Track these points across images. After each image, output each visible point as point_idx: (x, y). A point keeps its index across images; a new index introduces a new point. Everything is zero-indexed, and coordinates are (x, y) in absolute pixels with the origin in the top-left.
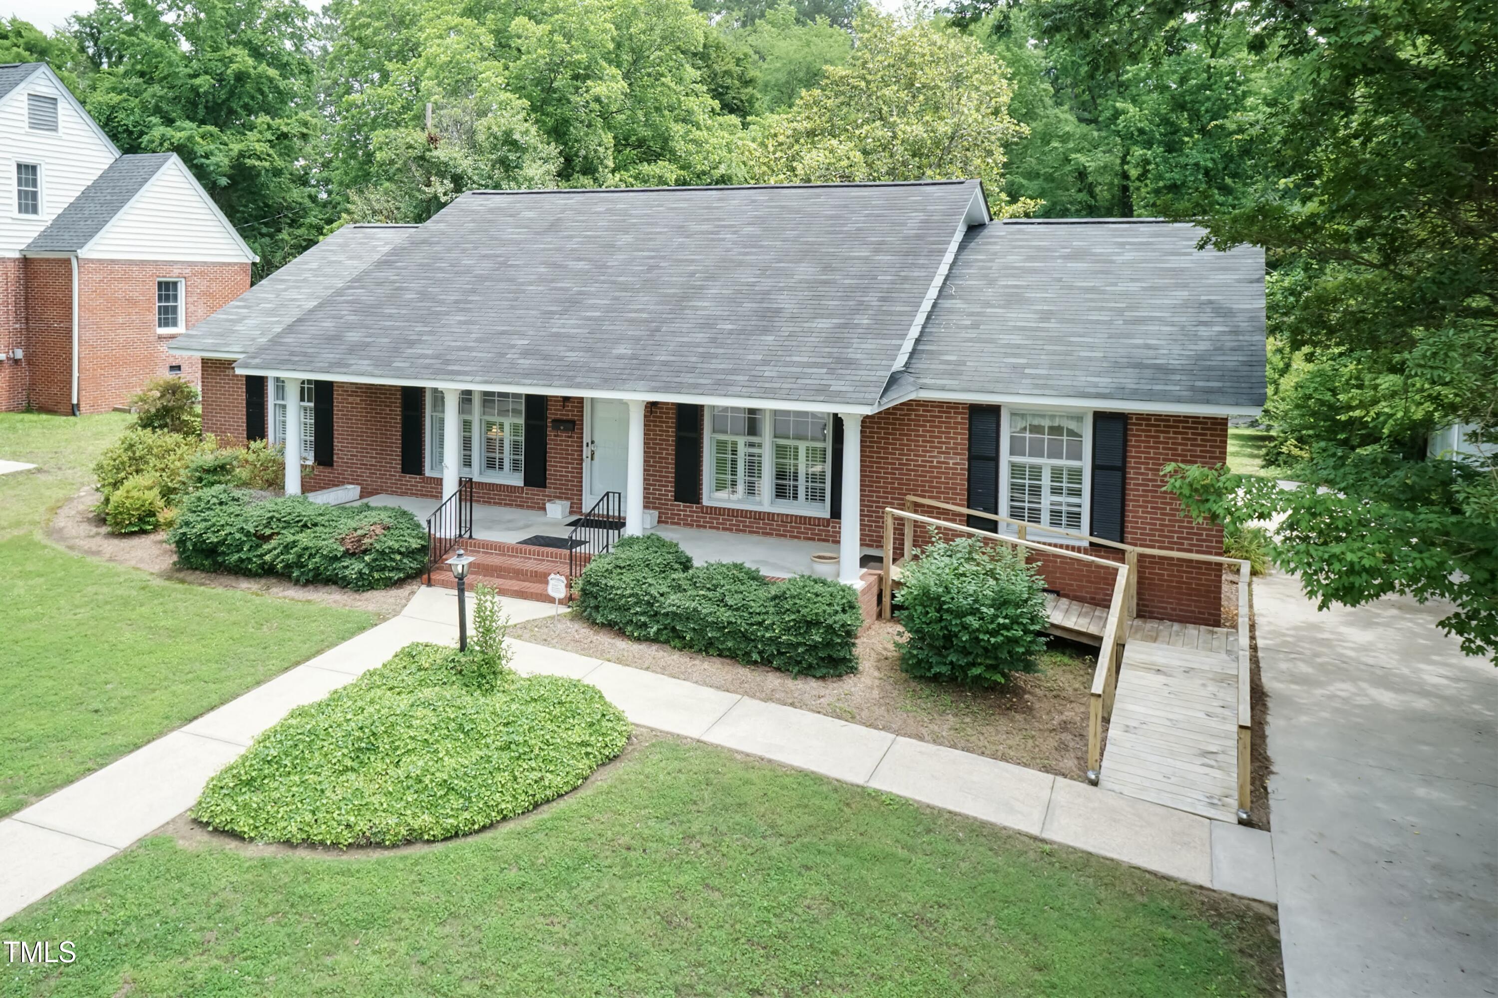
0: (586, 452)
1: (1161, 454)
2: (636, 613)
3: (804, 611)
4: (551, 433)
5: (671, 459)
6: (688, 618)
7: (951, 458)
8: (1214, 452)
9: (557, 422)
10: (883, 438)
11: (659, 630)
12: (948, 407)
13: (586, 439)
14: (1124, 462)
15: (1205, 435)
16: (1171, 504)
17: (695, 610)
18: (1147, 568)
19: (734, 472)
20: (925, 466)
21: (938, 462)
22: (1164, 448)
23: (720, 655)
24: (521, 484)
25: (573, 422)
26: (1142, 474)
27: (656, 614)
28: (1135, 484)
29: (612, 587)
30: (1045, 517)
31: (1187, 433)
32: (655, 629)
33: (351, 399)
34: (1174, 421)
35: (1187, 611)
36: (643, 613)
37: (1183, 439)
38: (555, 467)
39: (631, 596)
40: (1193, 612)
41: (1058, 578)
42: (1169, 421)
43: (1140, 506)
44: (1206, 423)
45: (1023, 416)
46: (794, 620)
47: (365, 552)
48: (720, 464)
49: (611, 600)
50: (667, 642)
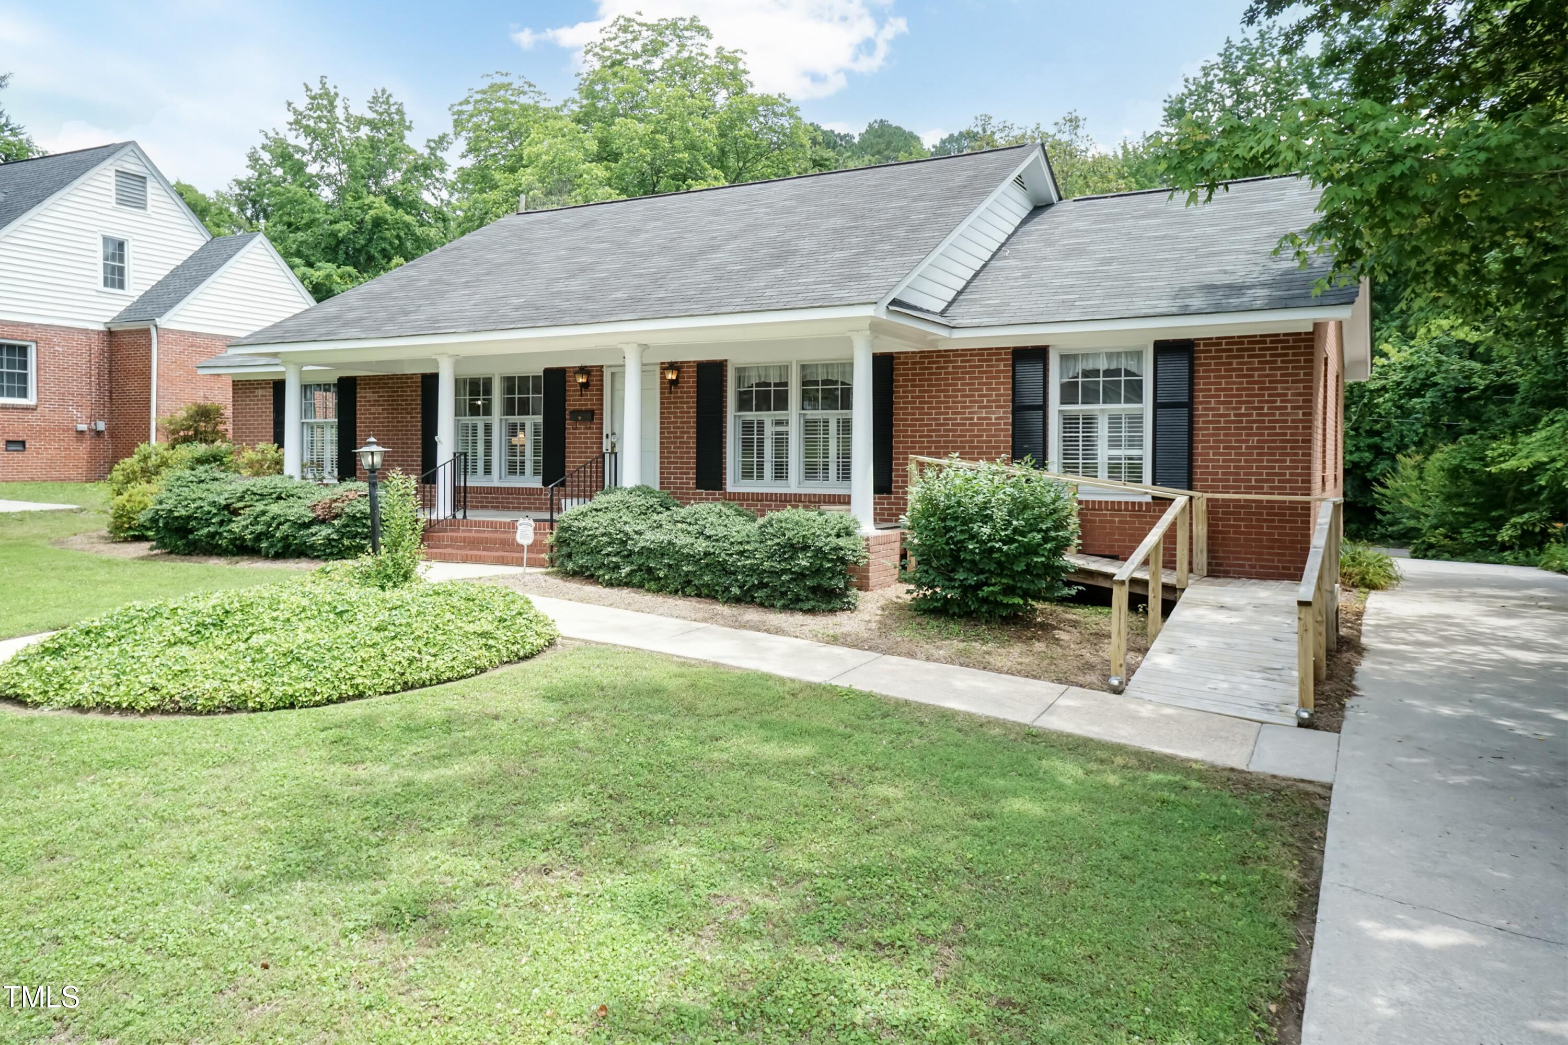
0: (606, 445)
1: (1234, 383)
2: (608, 555)
3: (789, 534)
4: (569, 425)
5: (693, 443)
6: (663, 555)
7: (994, 413)
8: (1298, 375)
9: (575, 414)
10: (918, 397)
11: (632, 571)
12: (988, 355)
13: (606, 430)
14: (1191, 396)
15: (1287, 355)
16: (1247, 441)
17: (670, 543)
18: (1221, 519)
19: (761, 454)
20: (964, 425)
21: (979, 419)
22: (1238, 376)
23: (698, 595)
24: (539, 485)
25: (592, 412)
26: (1212, 409)
27: (631, 553)
28: (1204, 422)
29: (585, 529)
30: (1103, 472)
31: (1264, 356)
32: (628, 569)
33: (373, 409)
34: (1249, 343)
35: (1271, 567)
36: (617, 554)
37: (1259, 362)
38: (573, 462)
39: (603, 535)
40: (1277, 568)
41: (1116, 540)
42: (1243, 343)
43: (1211, 448)
44: (1288, 341)
45: (1074, 357)
46: (778, 544)
47: (337, 516)
48: (747, 445)
49: (583, 543)
50: (641, 586)
